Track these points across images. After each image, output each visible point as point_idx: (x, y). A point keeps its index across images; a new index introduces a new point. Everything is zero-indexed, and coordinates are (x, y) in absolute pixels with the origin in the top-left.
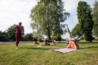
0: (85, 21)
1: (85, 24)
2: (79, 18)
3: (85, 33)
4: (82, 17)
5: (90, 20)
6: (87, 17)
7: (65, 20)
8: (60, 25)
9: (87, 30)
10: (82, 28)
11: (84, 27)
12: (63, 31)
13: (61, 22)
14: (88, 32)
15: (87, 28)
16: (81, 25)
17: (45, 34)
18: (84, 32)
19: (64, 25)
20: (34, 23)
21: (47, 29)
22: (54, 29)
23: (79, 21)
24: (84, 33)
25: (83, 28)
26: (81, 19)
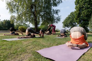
0: (83, 7)
1: (83, 12)
2: (77, 2)
3: (81, 23)
4: (81, 2)
5: (90, 7)
6: (87, 2)
7: (59, 3)
8: (52, 10)
9: (84, 20)
10: (78, 18)
11: (81, 15)
12: (55, 18)
13: (53, 6)
14: (85, 23)
15: (84, 17)
16: (78, 12)
17: (30, 21)
18: (79, 22)
19: (57, 10)
20: (13, 2)
21: (34, 14)
22: (43, 16)
23: (77, 7)
24: (79, 24)
25: (80, 17)
26: (79, 5)
